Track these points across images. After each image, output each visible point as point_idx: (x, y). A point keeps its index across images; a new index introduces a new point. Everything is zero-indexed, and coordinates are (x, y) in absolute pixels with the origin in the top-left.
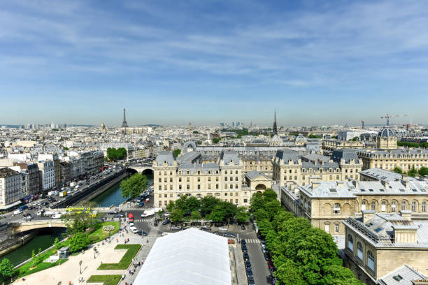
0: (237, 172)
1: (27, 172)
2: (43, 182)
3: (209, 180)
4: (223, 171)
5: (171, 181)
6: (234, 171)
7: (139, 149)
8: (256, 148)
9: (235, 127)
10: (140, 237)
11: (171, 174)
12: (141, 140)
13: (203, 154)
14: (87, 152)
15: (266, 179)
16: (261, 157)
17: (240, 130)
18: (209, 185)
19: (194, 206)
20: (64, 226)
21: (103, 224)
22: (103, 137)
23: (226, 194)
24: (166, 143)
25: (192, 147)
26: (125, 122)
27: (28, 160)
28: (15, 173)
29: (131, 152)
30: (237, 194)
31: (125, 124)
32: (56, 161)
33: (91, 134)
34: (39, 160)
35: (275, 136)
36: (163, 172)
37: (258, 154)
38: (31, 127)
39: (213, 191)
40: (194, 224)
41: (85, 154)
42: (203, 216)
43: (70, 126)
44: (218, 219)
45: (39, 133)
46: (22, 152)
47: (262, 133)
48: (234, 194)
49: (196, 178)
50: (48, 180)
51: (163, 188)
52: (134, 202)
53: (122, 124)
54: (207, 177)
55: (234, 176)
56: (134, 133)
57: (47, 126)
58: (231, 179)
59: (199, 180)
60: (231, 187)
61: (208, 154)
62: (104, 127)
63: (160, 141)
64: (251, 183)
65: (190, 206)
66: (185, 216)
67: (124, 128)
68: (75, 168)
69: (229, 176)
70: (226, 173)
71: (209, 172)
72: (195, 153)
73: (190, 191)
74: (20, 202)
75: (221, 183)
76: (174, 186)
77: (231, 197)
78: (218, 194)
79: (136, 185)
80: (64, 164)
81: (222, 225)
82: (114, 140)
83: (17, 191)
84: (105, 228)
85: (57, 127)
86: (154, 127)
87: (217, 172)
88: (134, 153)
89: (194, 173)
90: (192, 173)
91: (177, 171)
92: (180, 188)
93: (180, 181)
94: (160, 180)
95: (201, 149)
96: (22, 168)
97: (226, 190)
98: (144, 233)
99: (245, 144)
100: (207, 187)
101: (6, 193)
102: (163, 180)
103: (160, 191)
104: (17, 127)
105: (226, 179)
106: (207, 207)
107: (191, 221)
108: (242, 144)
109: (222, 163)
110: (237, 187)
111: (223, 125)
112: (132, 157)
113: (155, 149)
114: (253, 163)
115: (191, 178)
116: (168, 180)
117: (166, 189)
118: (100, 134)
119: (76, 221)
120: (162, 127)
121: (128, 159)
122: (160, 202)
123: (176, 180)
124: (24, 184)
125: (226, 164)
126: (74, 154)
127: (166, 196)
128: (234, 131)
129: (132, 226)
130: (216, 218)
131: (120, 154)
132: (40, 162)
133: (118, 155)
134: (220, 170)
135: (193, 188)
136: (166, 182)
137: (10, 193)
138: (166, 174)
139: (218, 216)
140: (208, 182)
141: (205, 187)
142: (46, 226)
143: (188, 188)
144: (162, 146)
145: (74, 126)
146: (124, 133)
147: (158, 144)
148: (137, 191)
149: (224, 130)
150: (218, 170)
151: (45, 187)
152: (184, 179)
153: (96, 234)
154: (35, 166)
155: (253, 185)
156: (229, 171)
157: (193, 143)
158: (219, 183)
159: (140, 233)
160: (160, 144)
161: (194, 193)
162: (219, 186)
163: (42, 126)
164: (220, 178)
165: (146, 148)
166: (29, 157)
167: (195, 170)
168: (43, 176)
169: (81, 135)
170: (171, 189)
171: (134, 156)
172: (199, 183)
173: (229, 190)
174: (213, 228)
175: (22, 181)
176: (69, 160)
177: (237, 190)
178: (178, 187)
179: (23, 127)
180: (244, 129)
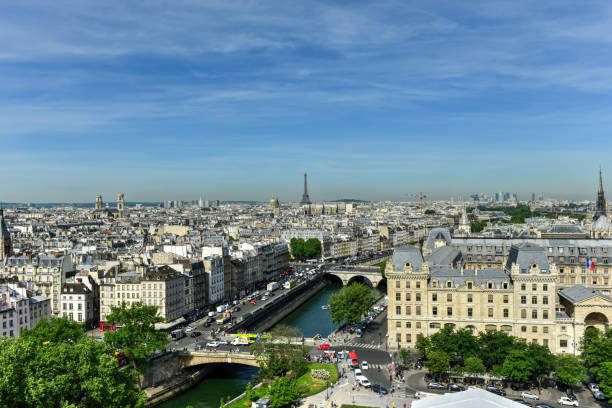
0: (545, 288)
1: (191, 273)
2: (210, 290)
3: (490, 301)
4: (517, 285)
5: (418, 298)
6: (540, 285)
7: (339, 241)
8: (572, 242)
9: (500, 202)
10: (377, 395)
11: (418, 286)
12: (339, 226)
13: (465, 252)
14: (265, 244)
15: (606, 303)
16: (584, 260)
17: (512, 208)
18: (491, 310)
19: (468, 348)
20: (254, 363)
21: (309, 367)
22: (278, 221)
23: (524, 329)
24: (384, 232)
25: (443, 237)
26: (306, 196)
27: (190, 256)
28: (177, 275)
29: (328, 244)
30: (546, 330)
31: (306, 199)
32: (226, 257)
33: (258, 215)
34: (204, 256)
35: (602, 218)
36: (403, 283)
37: (576, 254)
38: (172, 205)
39: (499, 322)
40: (471, 382)
41: (263, 249)
42: (489, 368)
43: (224, 203)
44: (519, 375)
45: (185, 214)
46: (174, 243)
47: (564, 214)
48: (540, 329)
49: (464, 297)
50: (216, 288)
51: (403, 310)
52: (352, 333)
53: (301, 198)
54: (486, 295)
55: (540, 294)
56: (323, 213)
57: (193, 203)
58: (534, 301)
59: (470, 300)
60: (535, 316)
61: (475, 252)
62: (277, 204)
63: (374, 228)
64: (576, 309)
65: (460, 347)
66: (452, 364)
67: (307, 206)
68: (250, 271)
69: (529, 293)
70: (523, 287)
71: (490, 286)
72: (450, 249)
73: (453, 318)
74: (182, 319)
75: (514, 306)
76: (423, 309)
77: (535, 335)
78: (508, 327)
79: (355, 304)
80: (236, 263)
81: (526, 388)
82: (296, 225)
83: (179, 301)
84: (316, 373)
85: (207, 205)
86: (356, 203)
87: (505, 286)
88: (332, 248)
89: (460, 286)
90: (457, 286)
91: (429, 280)
92: (435, 313)
93: (435, 299)
94: (398, 297)
95: (461, 241)
96: (184, 268)
97: (524, 321)
98: (383, 389)
99: (539, 234)
100: (487, 312)
101: (167, 304)
102: (403, 297)
103: (398, 317)
104: (154, 205)
105: (524, 300)
106: (492, 351)
107: (466, 375)
108: (532, 233)
109: (516, 269)
110: (546, 316)
111: (476, 198)
112: (329, 255)
113: (366, 242)
114: (567, 271)
115: (454, 295)
116: (413, 297)
117: (408, 313)
118: (272, 215)
119: (272, 357)
120: (366, 202)
121: (323, 258)
122: (399, 335)
123: (427, 298)
124: (187, 292)
125: (524, 271)
126: (246, 247)
127: (409, 325)
128: (499, 209)
129: (359, 374)
130: (515, 373)
131: (312, 249)
132: (206, 258)
133: (308, 250)
134: (512, 282)
135: (459, 313)
136: (408, 299)
137: (171, 305)
138: (408, 287)
139: (519, 370)
140: (487, 305)
141: (482, 314)
142: (223, 360)
143: (450, 313)
144: (377, 237)
145: (230, 202)
146: (308, 213)
147: (370, 231)
148: (356, 313)
149: (482, 208)
150: (507, 282)
151: (213, 298)
152: (442, 296)
153: (303, 382)
154: (200, 265)
155: (580, 314)
156: (529, 285)
157: (445, 231)
158: (510, 306)
159: (376, 389)
160: (374, 232)
161: (460, 323)
162: (510, 312)
163: (186, 203)
164: (510, 297)
165: (351, 240)
166: (190, 251)
167: (462, 280)
168: (210, 280)
169: (245, 217)
170: (419, 312)
171: (333, 253)
172: (470, 305)
173: (529, 321)
174: (509, 391)
175: (185, 288)
176: (241, 256)
177: (545, 322)
178: (431, 311)
179: (162, 206)
180: (520, 206)
